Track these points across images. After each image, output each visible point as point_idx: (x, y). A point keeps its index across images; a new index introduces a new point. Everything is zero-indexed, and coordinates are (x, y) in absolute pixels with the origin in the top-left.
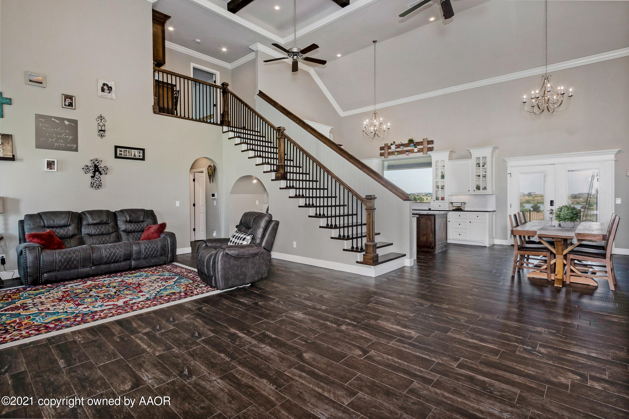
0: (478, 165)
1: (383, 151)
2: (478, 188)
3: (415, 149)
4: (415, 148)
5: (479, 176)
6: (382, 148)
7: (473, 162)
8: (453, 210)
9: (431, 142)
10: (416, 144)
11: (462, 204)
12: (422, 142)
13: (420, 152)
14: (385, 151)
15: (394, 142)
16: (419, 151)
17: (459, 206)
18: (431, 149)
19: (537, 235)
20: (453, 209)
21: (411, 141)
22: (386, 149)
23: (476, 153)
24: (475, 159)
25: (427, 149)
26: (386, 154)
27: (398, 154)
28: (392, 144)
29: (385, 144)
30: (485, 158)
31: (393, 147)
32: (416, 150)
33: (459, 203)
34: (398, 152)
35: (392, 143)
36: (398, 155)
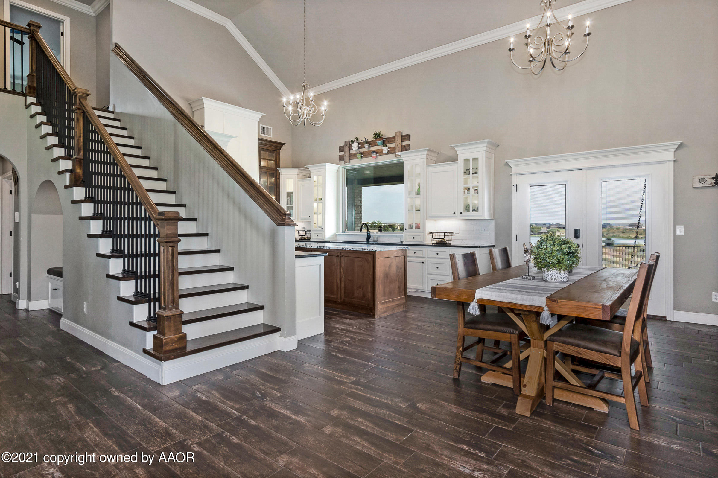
0: (467, 172)
1: (342, 153)
2: (467, 209)
3: (383, 148)
4: (384, 146)
5: (469, 189)
6: (341, 149)
7: (460, 166)
8: (433, 245)
9: (408, 137)
10: (386, 142)
11: (446, 234)
12: (394, 138)
13: (391, 153)
14: (345, 153)
15: (357, 139)
16: (389, 152)
17: (441, 237)
18: (405, 148)
19: (475, 300)
20: (434, 242)
21: (378, 136)
22: (346, 149)
23: (464, 153)
24: (463, 161)
25: (400, 149)
26: (347, 158)
27: (362, 157)
28: (353, 142)
29: (345, 142)
30: (476, 160)
31: (355, 146)
32: (385, 150)
33: (441, 234)
34: (362, 153)
35: (354, 139)
36: (363, 159)
